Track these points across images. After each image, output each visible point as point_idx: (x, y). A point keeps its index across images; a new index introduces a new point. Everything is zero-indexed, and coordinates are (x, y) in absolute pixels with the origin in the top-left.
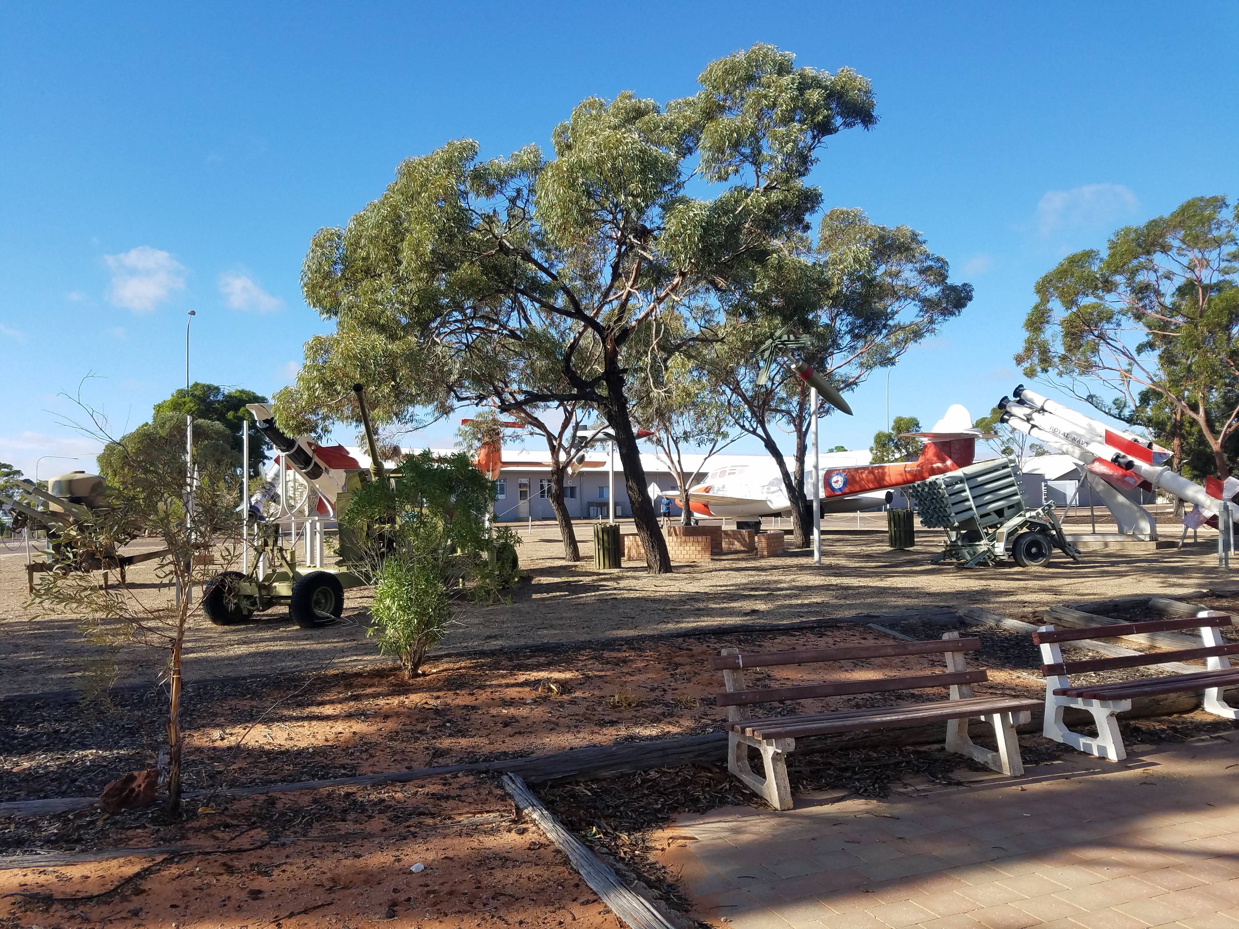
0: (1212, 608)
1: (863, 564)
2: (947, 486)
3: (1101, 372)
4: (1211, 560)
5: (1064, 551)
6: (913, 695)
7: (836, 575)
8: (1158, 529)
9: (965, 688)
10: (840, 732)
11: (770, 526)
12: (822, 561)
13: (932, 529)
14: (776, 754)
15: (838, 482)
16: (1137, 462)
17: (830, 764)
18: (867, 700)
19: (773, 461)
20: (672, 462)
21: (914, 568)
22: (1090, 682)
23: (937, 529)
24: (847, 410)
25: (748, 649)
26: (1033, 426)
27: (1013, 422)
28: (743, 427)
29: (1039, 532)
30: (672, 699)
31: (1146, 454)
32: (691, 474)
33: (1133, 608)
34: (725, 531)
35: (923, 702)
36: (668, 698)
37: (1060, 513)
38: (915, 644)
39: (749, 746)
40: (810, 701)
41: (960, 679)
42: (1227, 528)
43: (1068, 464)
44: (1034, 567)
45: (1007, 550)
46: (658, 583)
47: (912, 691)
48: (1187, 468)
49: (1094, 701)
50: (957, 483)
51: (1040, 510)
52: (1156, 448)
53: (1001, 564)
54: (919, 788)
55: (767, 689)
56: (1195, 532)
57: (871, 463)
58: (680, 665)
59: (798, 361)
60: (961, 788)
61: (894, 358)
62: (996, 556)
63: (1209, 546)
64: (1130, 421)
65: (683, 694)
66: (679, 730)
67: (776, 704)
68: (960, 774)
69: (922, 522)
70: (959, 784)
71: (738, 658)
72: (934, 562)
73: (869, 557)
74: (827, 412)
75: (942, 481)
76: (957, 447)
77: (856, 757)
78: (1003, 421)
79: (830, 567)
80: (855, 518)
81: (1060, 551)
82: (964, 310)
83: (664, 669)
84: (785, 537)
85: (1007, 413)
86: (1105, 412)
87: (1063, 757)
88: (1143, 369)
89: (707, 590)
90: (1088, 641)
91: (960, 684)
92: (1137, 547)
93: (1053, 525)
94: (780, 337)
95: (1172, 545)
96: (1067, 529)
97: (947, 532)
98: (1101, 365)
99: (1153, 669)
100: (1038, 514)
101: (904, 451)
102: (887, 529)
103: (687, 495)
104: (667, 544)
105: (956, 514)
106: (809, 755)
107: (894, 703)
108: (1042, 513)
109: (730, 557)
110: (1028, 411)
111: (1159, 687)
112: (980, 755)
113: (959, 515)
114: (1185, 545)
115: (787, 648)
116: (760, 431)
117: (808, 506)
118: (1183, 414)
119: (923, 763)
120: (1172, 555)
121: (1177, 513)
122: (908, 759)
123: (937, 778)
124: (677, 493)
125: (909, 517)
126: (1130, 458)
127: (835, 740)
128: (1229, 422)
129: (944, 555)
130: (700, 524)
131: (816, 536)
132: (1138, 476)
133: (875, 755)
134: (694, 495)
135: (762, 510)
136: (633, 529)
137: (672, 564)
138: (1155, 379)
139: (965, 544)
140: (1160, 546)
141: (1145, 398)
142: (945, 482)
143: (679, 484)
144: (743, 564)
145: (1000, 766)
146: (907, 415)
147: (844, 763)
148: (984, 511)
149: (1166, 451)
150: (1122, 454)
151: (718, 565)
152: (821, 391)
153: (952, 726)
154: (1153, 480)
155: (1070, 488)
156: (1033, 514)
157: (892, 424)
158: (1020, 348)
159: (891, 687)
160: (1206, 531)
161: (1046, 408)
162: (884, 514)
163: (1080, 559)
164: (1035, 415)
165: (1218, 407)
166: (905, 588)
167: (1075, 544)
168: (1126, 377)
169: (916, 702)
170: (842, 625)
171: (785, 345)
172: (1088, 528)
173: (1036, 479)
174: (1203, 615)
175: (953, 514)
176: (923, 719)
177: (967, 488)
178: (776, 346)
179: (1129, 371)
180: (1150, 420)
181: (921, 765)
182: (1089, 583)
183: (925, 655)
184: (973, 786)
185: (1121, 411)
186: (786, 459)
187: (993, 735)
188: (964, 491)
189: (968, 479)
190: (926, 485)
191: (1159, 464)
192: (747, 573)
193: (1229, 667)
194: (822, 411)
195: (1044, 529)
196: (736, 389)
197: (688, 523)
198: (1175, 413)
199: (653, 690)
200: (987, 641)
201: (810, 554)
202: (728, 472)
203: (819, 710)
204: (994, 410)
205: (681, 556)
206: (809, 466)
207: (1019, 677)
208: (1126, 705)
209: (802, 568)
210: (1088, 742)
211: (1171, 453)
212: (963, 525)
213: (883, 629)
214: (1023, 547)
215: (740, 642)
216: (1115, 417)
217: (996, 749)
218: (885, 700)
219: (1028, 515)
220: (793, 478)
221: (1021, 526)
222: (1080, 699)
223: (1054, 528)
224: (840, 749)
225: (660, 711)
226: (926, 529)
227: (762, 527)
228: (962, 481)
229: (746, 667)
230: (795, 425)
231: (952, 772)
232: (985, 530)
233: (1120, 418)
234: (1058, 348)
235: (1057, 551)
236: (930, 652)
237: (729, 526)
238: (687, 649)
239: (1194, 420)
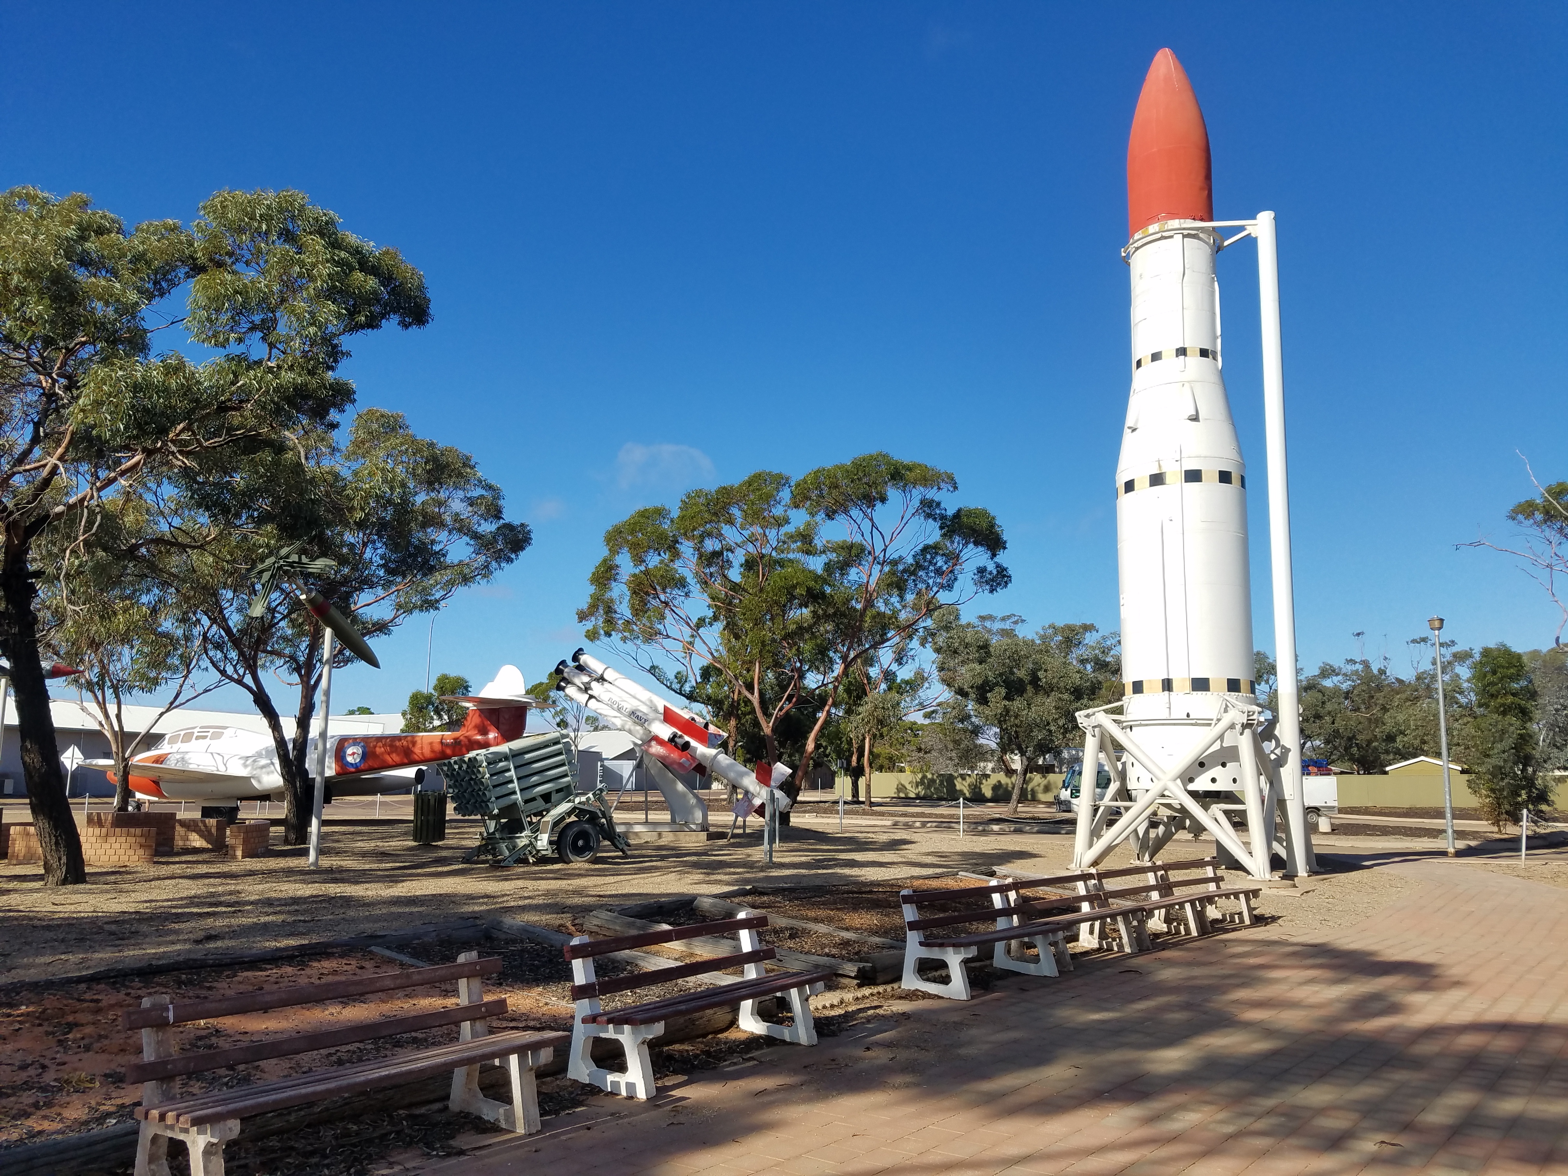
0: (754, 907)
1: (375, 866)
2: (489, 764)
3: (666, 642)
4: (758, 854)
5: (614, 844)
6: (415, 1040)
7: (335, 881)
8: (709, 818)
9: (479, 1025)
10: (309, 1102)
11: (251, 813)
12: (320, 863)
13: (467, 817)
14: (210, 1145)
15: (353, 755)
16: (693, 743)
17: (292, 1148)
18: (354, 1052)
19: (265, 722)
20: (107, 716)
21: (440, 869)
22: (625, 1004)
23: (473, 817)
24: (372, 661)
25: (191, 994)
26: (591, 697)
27: (571, 691)
28: (223, 673)
29: (588, 821)
30: (55, 1080)
31: (702, 735)
32: (136, 734)
33: (678, 909)
34: (180, 821)
35: (427, 1048)
36: (49, 1078)
37: (612, 799)
38: (426, 969)
39: (171, 1139)
40: (274, 1061)
41: (474, 1013)
42: (773, 817)
43: (625, 743)
44: (579, 864)
45: (551, 843)
46: (59, 899)
47: (414, 1034)
48: (740, 752)
49: (626, 1026)
50: (501, 761)
51: (590, 795)
52: (712, 729)
53: (543, 860)
54: (409, 1165)
55: (212, 1051)
56: (745, 821)
57: (402, 731)
58: (77, 1025)
59: (310, 590)
60: (463, 1158)
61: (437, 601)
62: (538, 851)
63: (755, 838)
64: (691, 697)
65: (75, 1070)
66: (61, 1125)
67: (223, 1071)
68: (463, 1141)
69: (455, 809)
70: (461, 1153)
71: (167, 1009)
72: (466, 860)
73: (384, 855)
74: (347, 661)
75: (483, 758)
76: (507, 717)
77: (328, 1134)
78: (560, 688)
79: (330, 870)
80: (374, 803)
81: (609, 843)
82: (522, 554)
83: (47, 1033)
84: (272, 829)
85: (564, 679)
86: (666, 686)
87: (587, 1102)
88: (704, 643)
89: (141, 907)
90: (627, 951)
91: (473, 1020)
92: (687, 839)
93: (603, 813)
94: (287, 557)
95: (722, 836)
96: (618, 816)
97: (484, 821)
98: (665, 633)
99: (693, 982)
100: (588, 799)
101: (446, 717)
102: (412, 818)
103: (126, 766)
104: (82, 839)
105: (497, 798)
106: (261, 1139)
107: (389, 1053)
108: (593, 799)
109: (184, 858)
110: (586, 679)
111: (693, 1004)
112: (490, 1111)
113: (500, 800)
114: (734, 836)
115: (250, 988)
116: (248, 680)
117: (309, 785)
118: (740, 693)
119: (418, 1130)
120: (721, 848)
121: (729, 800)
122: (399, 1128)
123: (434, 1149)
124: (111, 762)
125: (441, 802)
126: (687, 738)
127: (302, 1113)
128: (781, 704)
129: (480, 850)
130: (145, 808)
131: (314, 827)
132: (694, 758)
133: (355, 1128)
134: (137, 767)
135: (243, 791)
136: (27, 815)
137: (87, 870)
138: (715, 654)
139: (505, 836)
140: (712, 836)
141: (706, 673)
142: (487, 759)
143: (114, 749)
144: (203, 869)
145: (514, 1123)
146: (453, 673)
147: (311, 1144)
148: (529, 795)
149: (721, 733)
150: (680, 733)
151: (165, 870)
152: (339, 633)
153: (459, 1075)
154: (707, 764)
155: (626, 769)
156: (583, 799)
157: (433, 682)
158: (584, 603)
159: (385, 1033)
160: (754, 821)
161: (606, 677)
162: (412, 797)
163: (629, 853)
164: (594, 685)
165: (772, 689)
166: (425, 896)
167: (626, 835)
168: (689, 649)
169: (418, 1048)
170: (335, 950)
171: (293, 567)
172: (640, 816)
173: (591, 757)
174: (742, 915)
175: (493, 799)
176: (421, 1071)
177: (512, 766)
178: (280, 568)
179: (691, 643)
180: (709, 698)
181: (416, 1134)
182: (636, 881)
183: (437, 985)
184: (478, 1153)
185: (682, 686)
186: (283, 721)
187: (508, 1083)
188: (509, 770)
189: (513, 756)
190: (464, 762)
191: (713, 746)
192: (207, 881)
193: (764, 975)
194: (338, 660)
195: (593, 818)
196: (219, 618)
197: (123, 807)
198: (733, 692)
199: (24, 1067)
200: (515, 960)
201: (305, 853)
202: (196, 734)
203: (286, 1073)
204: (551, 675)
205: (105, 858)
206: (314, 730)
207: (547, 1004)
208: (658, 1029)
209: (289, 873)
210: (616, 1079)
211: (725, 735)
212: (503, 812)
213: (388, 953)
214: (570, 839)
215: (180, 983)
216: (676, 692)
217: (509, 1100)
218: (378, 1050)
219: (577, 800)
220: (290, 746)
221: (569, 813)
222: (611, 1026)
223: (604, 817)
224: (309, 1126)
225: (31, 1101)
226: (460, 817)
227: (241, 815)
228: (506, 758)
229: (179, 1020)
230: (300, 675)
231: (453, 1138)
232: (529, 819)
233: (680, 694)
234: (624, 610)
235: (607, 843)
236: (443, 980)
237: (188, 813)
238: (92, 1001)
239: (749, 701)
